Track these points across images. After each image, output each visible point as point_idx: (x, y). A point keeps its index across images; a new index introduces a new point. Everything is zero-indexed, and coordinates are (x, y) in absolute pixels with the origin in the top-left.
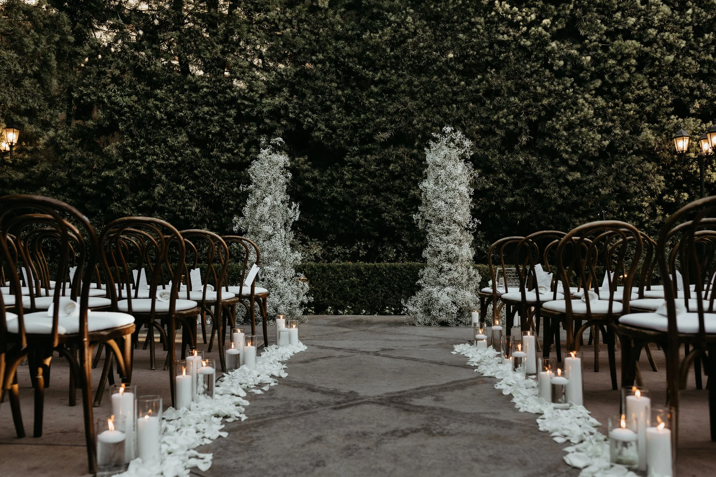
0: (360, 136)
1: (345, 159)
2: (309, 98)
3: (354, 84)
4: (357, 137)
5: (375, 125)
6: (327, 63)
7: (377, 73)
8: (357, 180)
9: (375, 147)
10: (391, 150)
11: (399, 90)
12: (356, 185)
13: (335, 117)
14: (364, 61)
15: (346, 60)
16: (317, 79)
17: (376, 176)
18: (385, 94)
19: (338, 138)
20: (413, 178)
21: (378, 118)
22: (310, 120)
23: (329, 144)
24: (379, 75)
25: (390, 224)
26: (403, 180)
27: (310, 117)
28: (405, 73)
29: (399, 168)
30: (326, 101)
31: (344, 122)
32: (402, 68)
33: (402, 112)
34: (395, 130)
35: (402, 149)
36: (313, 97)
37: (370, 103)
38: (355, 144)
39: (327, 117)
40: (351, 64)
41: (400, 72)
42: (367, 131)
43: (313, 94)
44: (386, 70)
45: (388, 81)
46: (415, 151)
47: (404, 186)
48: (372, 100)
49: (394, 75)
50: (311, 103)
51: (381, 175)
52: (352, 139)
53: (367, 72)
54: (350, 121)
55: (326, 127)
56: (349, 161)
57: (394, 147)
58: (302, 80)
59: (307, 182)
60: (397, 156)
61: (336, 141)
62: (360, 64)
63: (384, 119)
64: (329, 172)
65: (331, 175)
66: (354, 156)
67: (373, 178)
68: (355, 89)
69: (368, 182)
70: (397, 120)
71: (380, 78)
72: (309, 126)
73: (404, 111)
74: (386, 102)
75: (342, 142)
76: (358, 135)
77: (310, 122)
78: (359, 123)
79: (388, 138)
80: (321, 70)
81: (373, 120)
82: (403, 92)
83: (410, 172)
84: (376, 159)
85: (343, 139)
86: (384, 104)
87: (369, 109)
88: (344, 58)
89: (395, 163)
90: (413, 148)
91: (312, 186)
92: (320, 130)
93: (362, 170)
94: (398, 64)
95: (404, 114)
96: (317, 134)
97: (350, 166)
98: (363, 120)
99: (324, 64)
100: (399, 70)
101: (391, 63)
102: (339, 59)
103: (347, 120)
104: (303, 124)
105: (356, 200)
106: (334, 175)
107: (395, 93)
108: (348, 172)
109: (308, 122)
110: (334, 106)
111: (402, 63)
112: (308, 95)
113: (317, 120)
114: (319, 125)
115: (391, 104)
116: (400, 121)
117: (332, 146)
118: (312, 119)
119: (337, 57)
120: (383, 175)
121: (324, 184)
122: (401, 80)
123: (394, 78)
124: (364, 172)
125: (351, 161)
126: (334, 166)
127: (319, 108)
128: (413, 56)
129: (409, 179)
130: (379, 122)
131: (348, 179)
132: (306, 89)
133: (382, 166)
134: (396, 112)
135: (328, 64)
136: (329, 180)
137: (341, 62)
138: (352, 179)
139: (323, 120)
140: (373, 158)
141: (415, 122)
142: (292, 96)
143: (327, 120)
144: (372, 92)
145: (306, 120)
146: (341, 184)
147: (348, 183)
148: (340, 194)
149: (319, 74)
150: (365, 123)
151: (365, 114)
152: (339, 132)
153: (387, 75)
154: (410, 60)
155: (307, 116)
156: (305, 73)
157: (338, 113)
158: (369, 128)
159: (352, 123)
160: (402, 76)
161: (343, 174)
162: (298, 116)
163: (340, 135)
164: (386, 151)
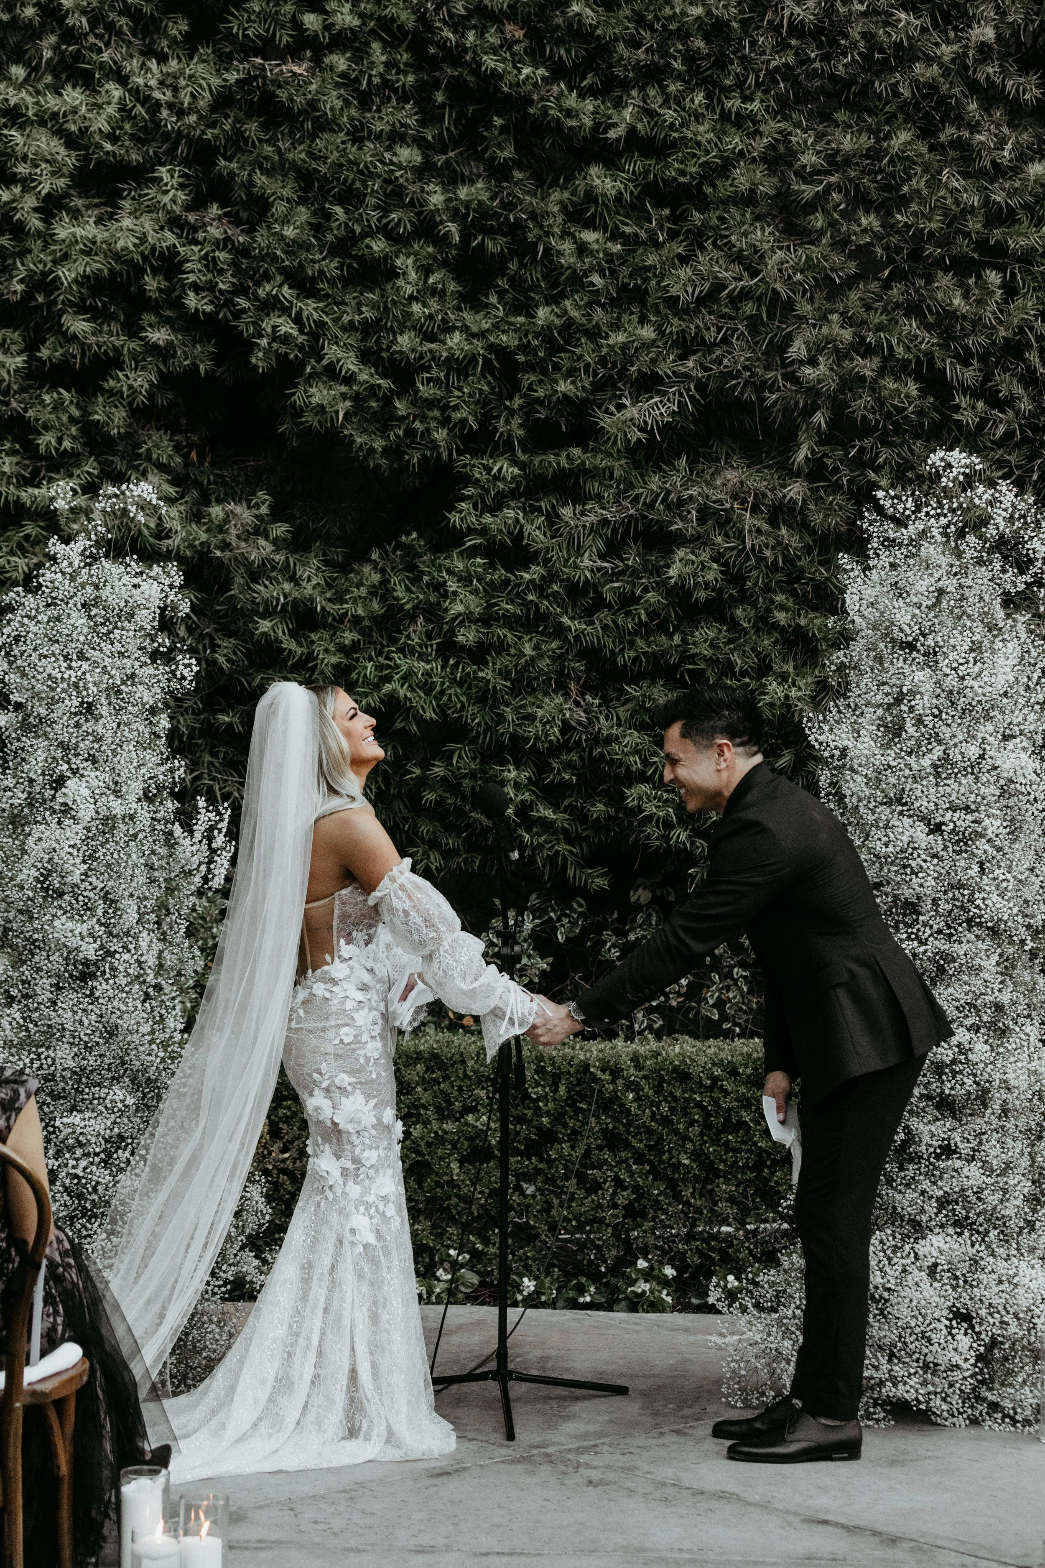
0: (531, 405)
1: (454, 518)
2: (286, 221)
3: (507, 153)
4: (512, 413)
5: (603, 361)
6: (376, 46)
7: (619, 104)
8: (510, 622)
9: (601, 462)
10: (677, 479)
11: (724, 188)
12: (502, 647)
13: (408, 315)
14: (559, 42)
15: (471, 36)
16: (325, 125)
17: (600, 603)
18: (658, 205)
19: (423, 418)
20: (781, 617)
21: (617, 326)
22: (287, 327)
23: (378, 444)
24: (627, 114)
25: (666, 838)
26: (734, 625)
27: (285, 311)
28: (755, 106)
29: (713, 574)
30: (368, 233)
31: (455, 340)
32: (740, 84)
33: (736, 300)
34: (701, 386)
35: (732, 476)
36: (303, 214)
37: (582, 249)
38: (505, 447)
39: (368, 313)
40: (490, 62)
41: (733, 104)
42: (564, 386)
43: (302, 201)
44: (663, 89)
45: (673, 146)
46: (796, 490)
47: (736, 658)
48: (590, 236)
49: (698, 118)
50: (294, 247)
51: (627, 601)
52: (486, 419)
53: (572, 101)
54: (482, 335)
55: (365, 357)
56: (471, 530)
57: (692, 463)
58: (252, 128)
59: (265, 625)
60: (704, 513)
61: (410, 432)
62: (536, 55)
63: (647, 333)
64: (376, 577)
65: (382, 591)
66: (495, 508)
67: (588, 614)
68: (508, 178)
69: (560, 631)
70: (710, 335)
71: (632, 130)
72: (282, 359)
73: (746, 295)
74: (658, 245)
75: (440, 435)
76: (517, 402)
77: (286, 339)
78: (525, 348)
79: (665, 428)
80: (348, 81)
81: (595, 334)
82: (749, 199)
83: (767, 589)
84: (605, 522)
85: (445, 422)
86: (652, 259)
87: (578, 281)
88: (458, 25)
89: (697, 541)
90: (788, 472)
91: (289, 644)
92: (332, 373)
93: (534, 573)
94: (721, 63)
95: (749, 308)
96: (319, 394)
97: (473, 552)
98: (545, 334)
99: (360, 54)
100: (726, 91)
101: (690, 58)
102: (432, 30)
103: (465, 329)
104: (250, 347)
105: (501, 718)
106: (400, 592)
107: (704, 206)
108: (465, 580)
109: (275, 337)
110: (405, 262)
111: (743, 59)
112: (280, 208)
113: (321, 324)
114: (332, 352)
115: (684, 260)
116: (726, 341)
117: (393, 452)
118: (298, 320)
119: (423, 19)
120: (634, 600)
121: (349, 637)
122: (735, 141)
123: (703, 131)
124: (541, 587)
125: (484, 531)
126: (400, 545)
127: (331, 266)
128: (797, 29)
129: (764, 623)
130: (624, 347)
131: (468, 618)
132: (267, 173)
133: (632, 559)
134: (706, 300)
135: (378, 54)
136: (374, 618)
137: (443, 45)
138: (486, 620)
139: (350, 327)
140: (591, 519)
141: (798, 349)
142: (197, 204)
143: (367, 329)
144: (591, 196)
145: (267, 325)
146: (429, 635)
147: (467, 636)
148: (427, 687)
149: (332, 101)
150: (554, 348)
151: (552, 300)
152: (425, 391)
153: (670, 115)
154: (782, 46)
155: (272, 305)
156: (269, 98)
157: (427, 292)
158: (571, 373)
159: (491, 347)
160: (739, 121)
161: (439, 587)
162: (230, 303)
163: (431, 403)
164: (655, 482)
